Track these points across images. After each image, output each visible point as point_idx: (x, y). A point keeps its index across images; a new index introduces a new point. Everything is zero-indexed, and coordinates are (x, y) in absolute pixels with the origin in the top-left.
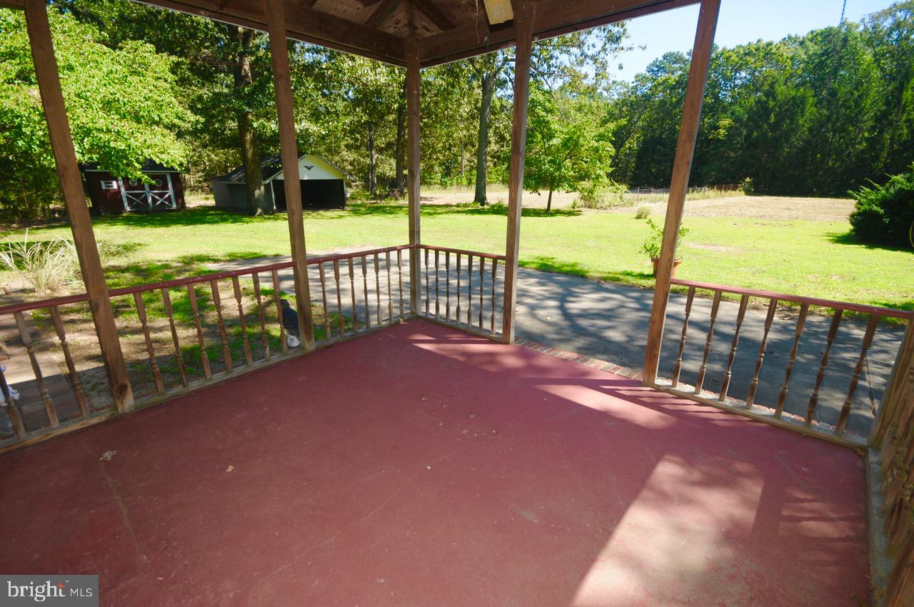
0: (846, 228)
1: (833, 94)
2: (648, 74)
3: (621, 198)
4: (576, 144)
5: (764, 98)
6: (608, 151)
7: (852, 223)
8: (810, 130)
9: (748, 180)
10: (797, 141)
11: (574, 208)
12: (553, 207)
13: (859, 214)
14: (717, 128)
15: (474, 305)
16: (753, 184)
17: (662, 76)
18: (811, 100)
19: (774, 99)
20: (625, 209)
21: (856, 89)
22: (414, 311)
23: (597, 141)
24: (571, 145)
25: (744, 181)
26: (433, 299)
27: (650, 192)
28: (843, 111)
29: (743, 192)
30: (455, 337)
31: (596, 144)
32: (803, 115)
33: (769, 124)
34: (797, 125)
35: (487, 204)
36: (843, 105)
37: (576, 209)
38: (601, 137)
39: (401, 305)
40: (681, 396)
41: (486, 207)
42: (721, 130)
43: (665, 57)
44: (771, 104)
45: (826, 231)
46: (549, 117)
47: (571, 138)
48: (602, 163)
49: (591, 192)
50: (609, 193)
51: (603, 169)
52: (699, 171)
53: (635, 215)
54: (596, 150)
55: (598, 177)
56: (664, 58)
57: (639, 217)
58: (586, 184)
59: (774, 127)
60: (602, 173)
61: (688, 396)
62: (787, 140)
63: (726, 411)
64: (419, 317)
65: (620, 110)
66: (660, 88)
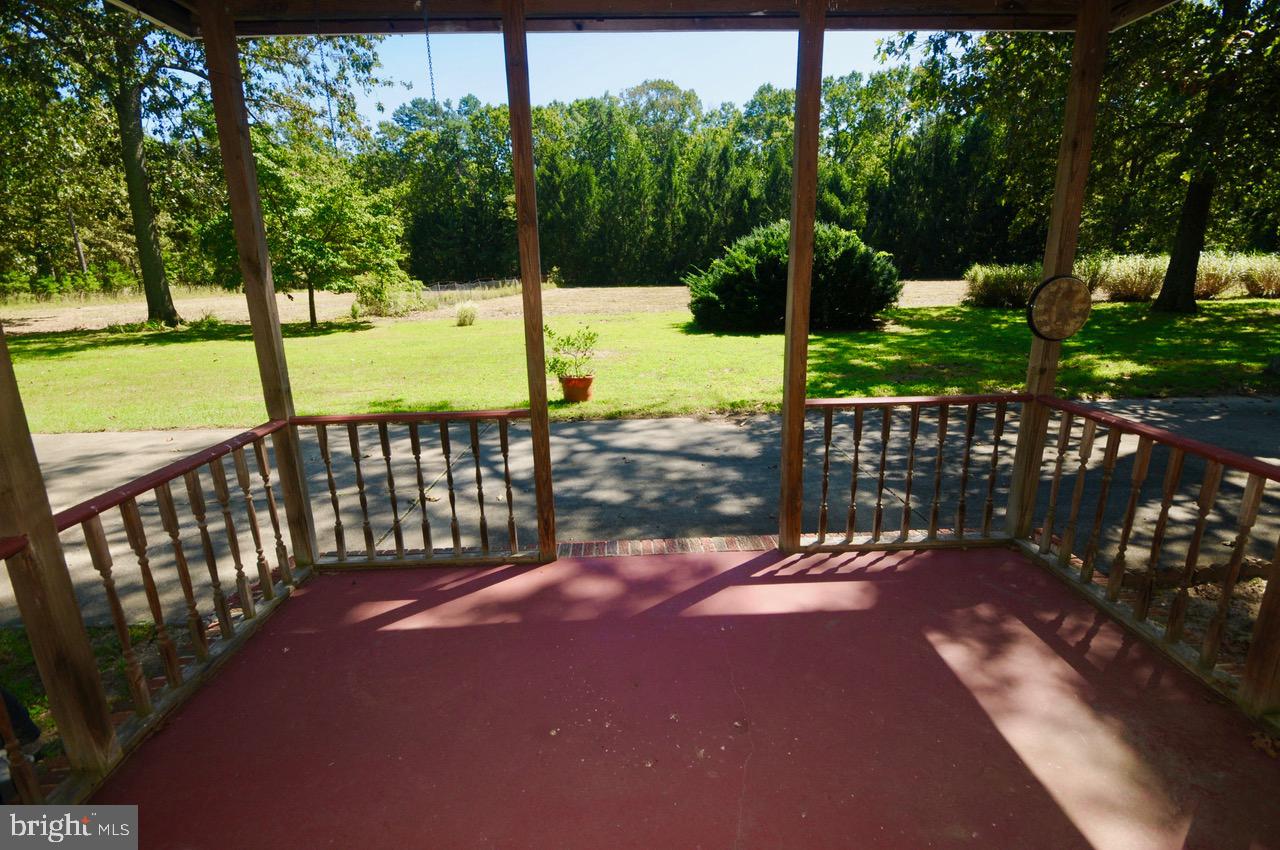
0: (689, 317)
1: (613, 173)
2: (396, 124)
3: (419, 298)
4: (341, 219)
5: (547, 173)
6: (393, 230)
7: (693, 312)
8: (601, 212)
9: (555, 269)
10: (592, 224)
11: (354, 317)
12: (320, 318)
13: (697, 302)
14: (505, 206)
15: (348, 511)
16: (562, 273)
17: (418, 131)
18: (594, 179)
19: (559, 175)
20: (429, 313)
21: (633, 170)
22: (306, 559)
23: (375, 215)
24: (330, 221)
25: (551, 270)
26: (242, 521)
27: (454, 288)
28: (625, 192)
29: (554, 284)
30: (449, 582)
31: (373, 220)
32: (591, 196)
33: (560, 203)
34: (588, 206)
35: (182, 322)
36: (624, 187)
37: (359, 320)
38: (376, 209)
39: (179, 554)
40: (836, 551)
41: (180, 327)
42: (509, 208)
43: (415, 104)
44: (558, 180)
45: (669, 322)
46: (282, 172)
47: (328, 208)
48: (387, 248)
49: (377, 292)
50: (403, 291)
51: (393, 255)
52: (498, 259)
53: (455, 321)
54: (376, 228)
55: (386, 268)
56: (414, 106)
57: (461, 324)
58: (367, 279)
59: (567, 206)
60: (392, 262)
61: (843, 548)
62: (583, 222)
63: (890, 550)
64: (324, 568)
65: (368, 172)
66: (420, 146)
